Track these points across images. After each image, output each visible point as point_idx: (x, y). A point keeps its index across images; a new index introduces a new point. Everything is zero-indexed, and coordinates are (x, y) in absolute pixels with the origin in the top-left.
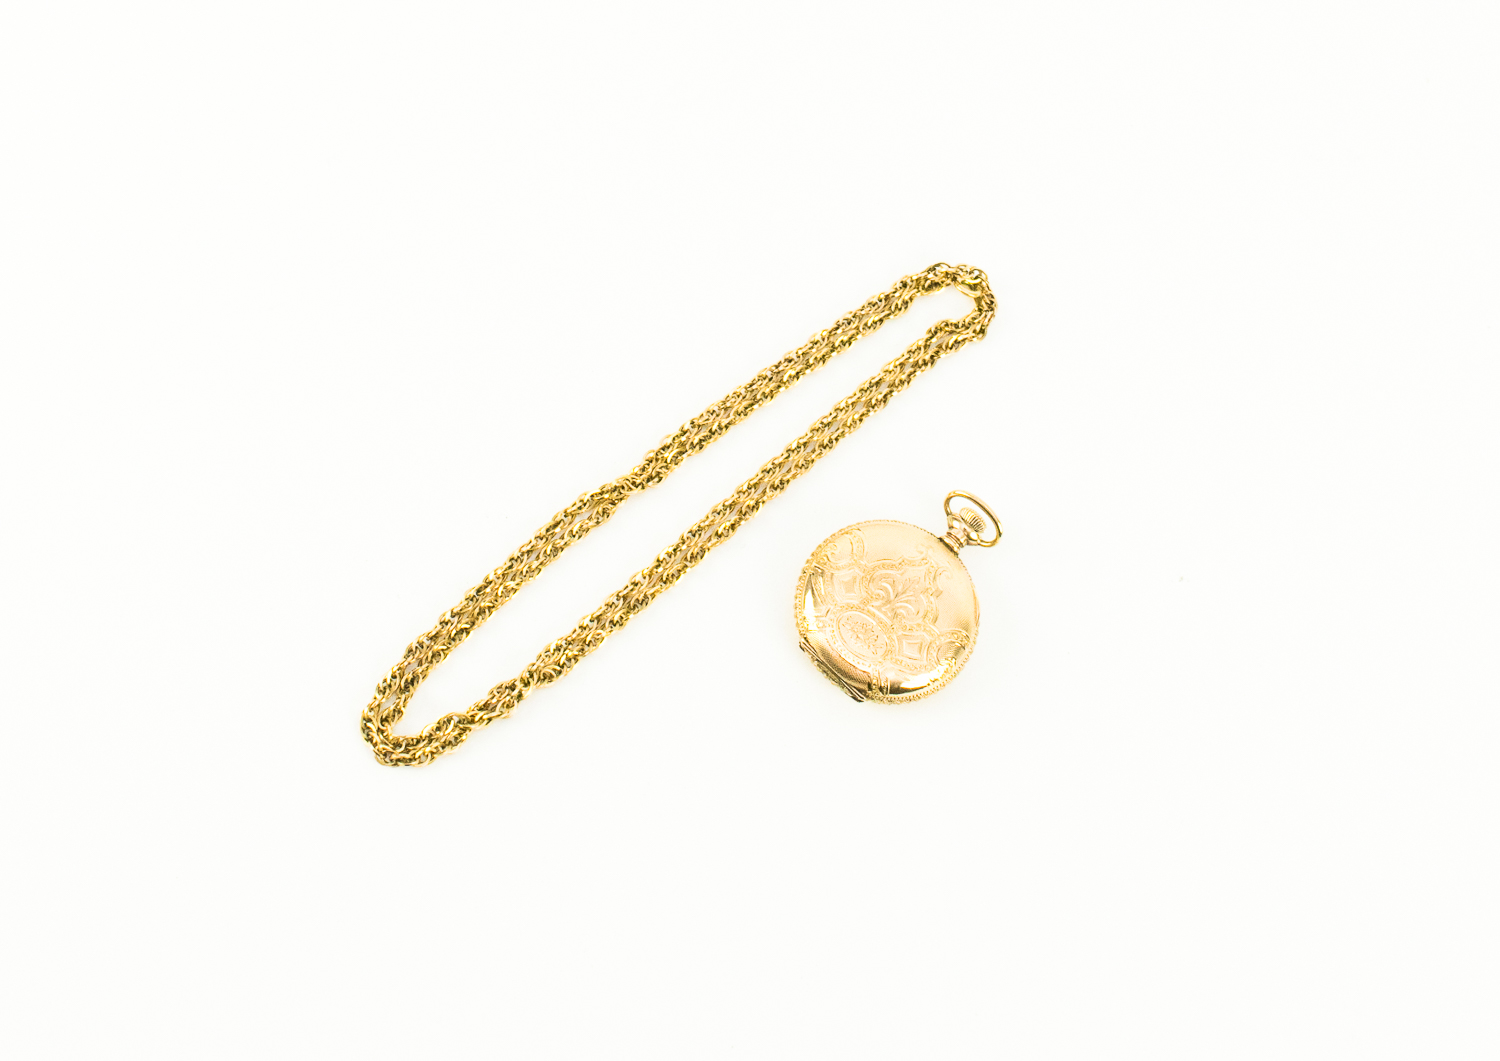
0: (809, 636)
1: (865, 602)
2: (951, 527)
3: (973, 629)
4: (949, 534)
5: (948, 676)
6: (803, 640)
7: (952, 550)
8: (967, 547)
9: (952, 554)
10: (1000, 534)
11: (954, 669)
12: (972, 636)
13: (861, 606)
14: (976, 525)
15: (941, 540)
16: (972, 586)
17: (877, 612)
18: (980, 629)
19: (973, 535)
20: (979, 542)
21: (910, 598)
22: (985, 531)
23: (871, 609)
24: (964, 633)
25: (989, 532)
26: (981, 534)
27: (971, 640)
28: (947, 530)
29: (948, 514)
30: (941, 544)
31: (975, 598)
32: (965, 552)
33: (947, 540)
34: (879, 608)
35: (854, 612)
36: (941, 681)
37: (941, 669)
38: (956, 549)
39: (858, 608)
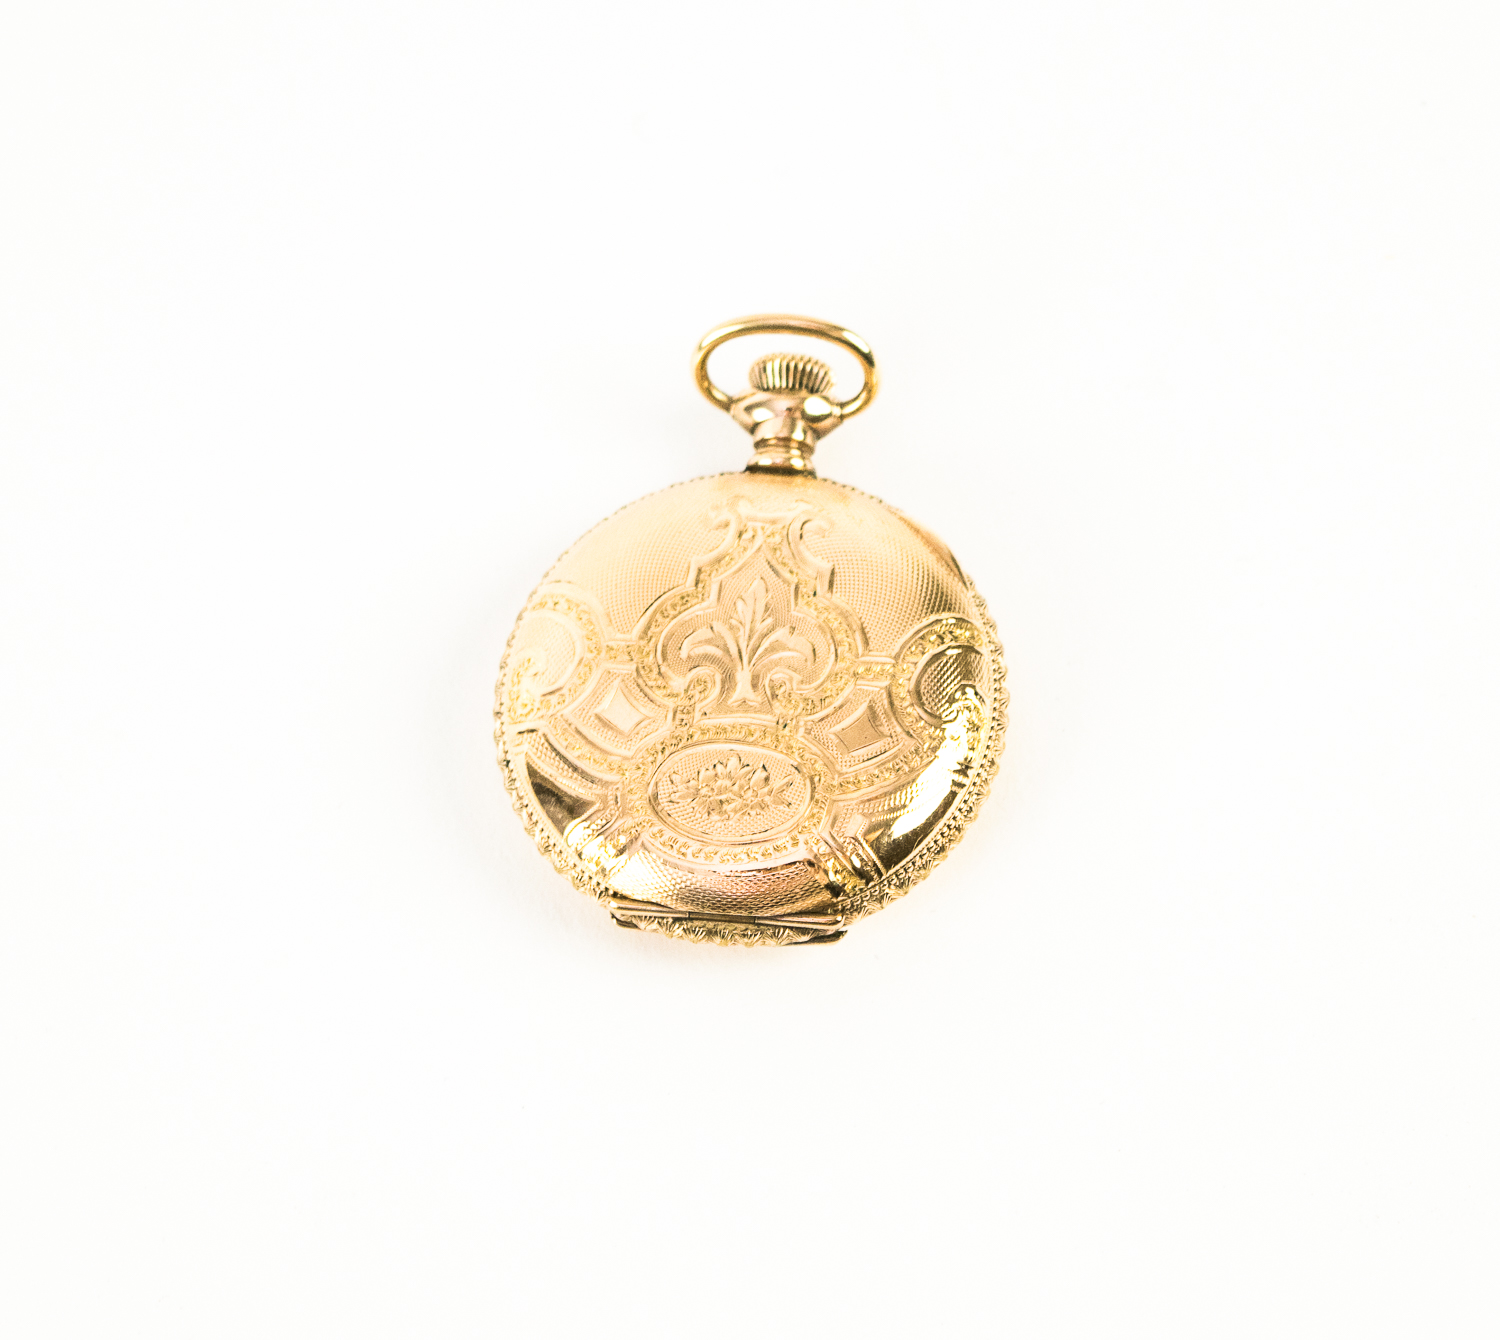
0: (616, 884)
1: (682, 715)
2: (753, 429)
3: (964, 597)
4: (761, 444)
5: (984, 733)
6: (614, 904)
7: (787, 471)
8: (821, 445)
9: (799, 480)
10: (868, 359)
11: (986, 712)
12: (973, 614)
13: (683, 731)
14: (804, 380)
15: (753, 469)
16: (891, 511)
17: (726, 720)
18: (981, 588)
19: (814, 405)
20: (837, 411)
21: (772, 637)
22: (832, 377)
23: (707, 722)
24: (947, 617)
25: (843, 374)
26: (831, 393)
27: (978, 622)
28: (750, 440)
29: (727, 405)
30: (760, 477)
31: (917, 531)
32: (826, 456)
33: (765, 460)
34: (721, 705)
35: (676, 757)
36: (977, 760)
37: (956, 729)
38: (797, 463)
39: (677, 743)
